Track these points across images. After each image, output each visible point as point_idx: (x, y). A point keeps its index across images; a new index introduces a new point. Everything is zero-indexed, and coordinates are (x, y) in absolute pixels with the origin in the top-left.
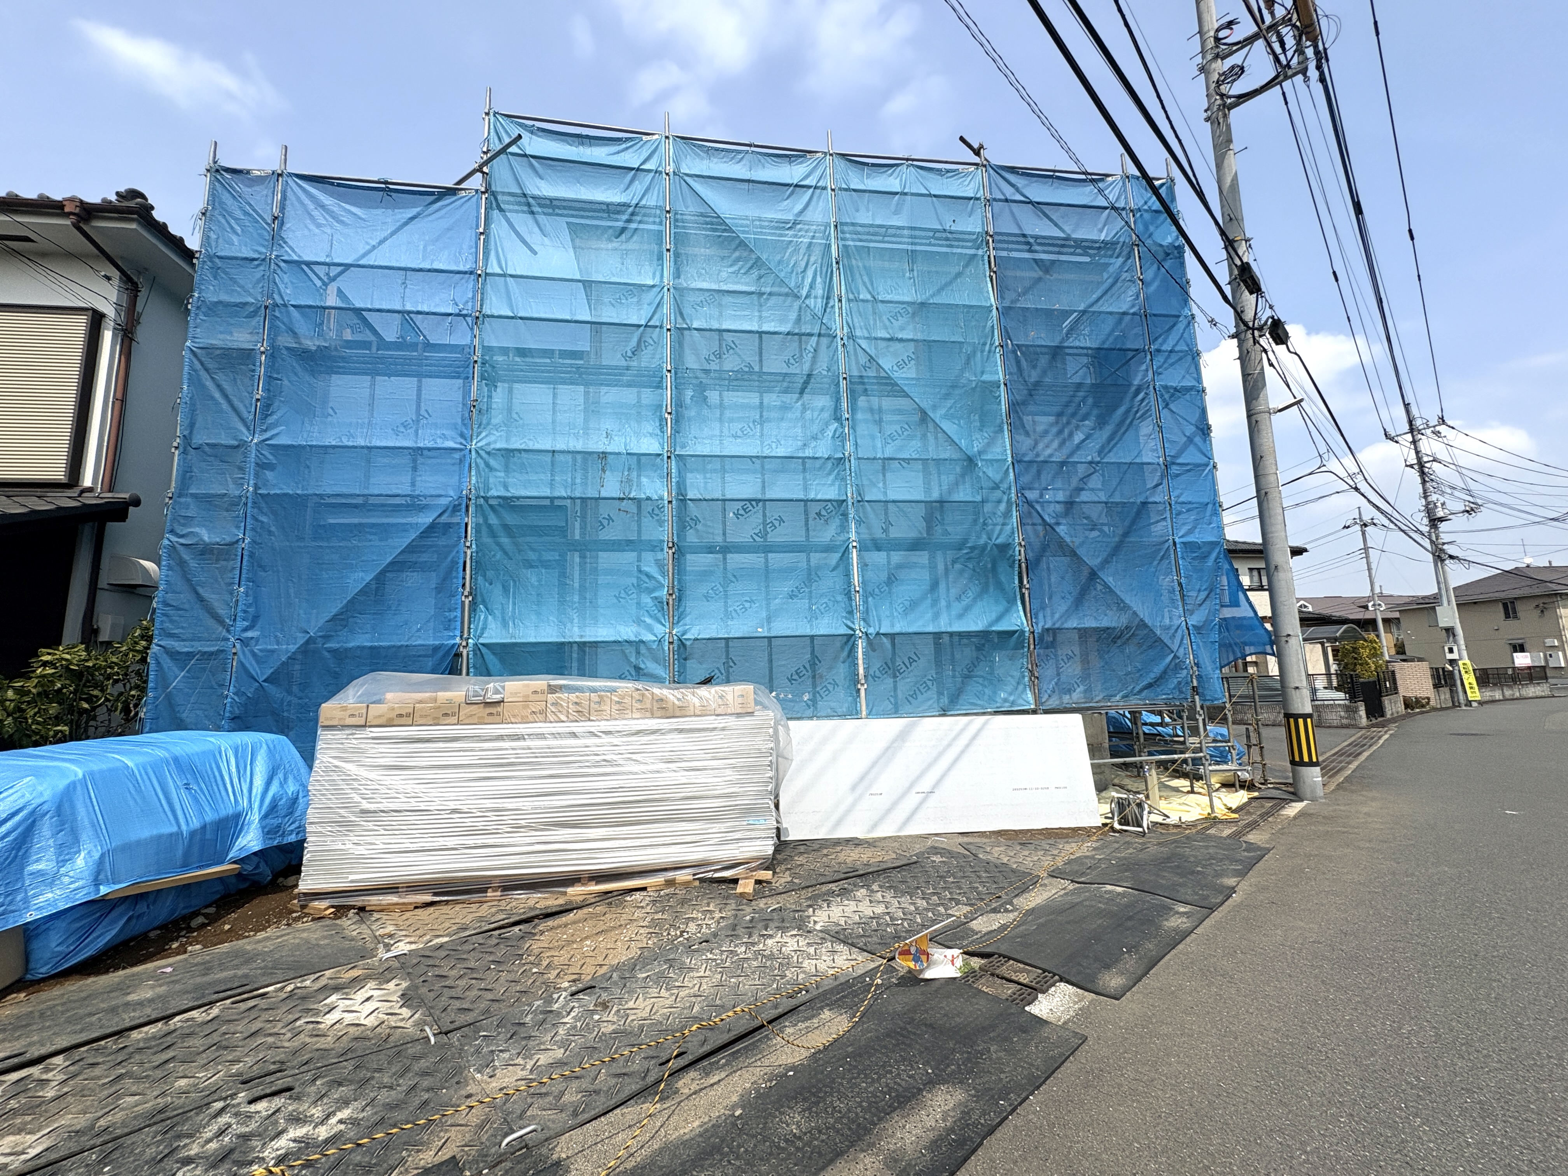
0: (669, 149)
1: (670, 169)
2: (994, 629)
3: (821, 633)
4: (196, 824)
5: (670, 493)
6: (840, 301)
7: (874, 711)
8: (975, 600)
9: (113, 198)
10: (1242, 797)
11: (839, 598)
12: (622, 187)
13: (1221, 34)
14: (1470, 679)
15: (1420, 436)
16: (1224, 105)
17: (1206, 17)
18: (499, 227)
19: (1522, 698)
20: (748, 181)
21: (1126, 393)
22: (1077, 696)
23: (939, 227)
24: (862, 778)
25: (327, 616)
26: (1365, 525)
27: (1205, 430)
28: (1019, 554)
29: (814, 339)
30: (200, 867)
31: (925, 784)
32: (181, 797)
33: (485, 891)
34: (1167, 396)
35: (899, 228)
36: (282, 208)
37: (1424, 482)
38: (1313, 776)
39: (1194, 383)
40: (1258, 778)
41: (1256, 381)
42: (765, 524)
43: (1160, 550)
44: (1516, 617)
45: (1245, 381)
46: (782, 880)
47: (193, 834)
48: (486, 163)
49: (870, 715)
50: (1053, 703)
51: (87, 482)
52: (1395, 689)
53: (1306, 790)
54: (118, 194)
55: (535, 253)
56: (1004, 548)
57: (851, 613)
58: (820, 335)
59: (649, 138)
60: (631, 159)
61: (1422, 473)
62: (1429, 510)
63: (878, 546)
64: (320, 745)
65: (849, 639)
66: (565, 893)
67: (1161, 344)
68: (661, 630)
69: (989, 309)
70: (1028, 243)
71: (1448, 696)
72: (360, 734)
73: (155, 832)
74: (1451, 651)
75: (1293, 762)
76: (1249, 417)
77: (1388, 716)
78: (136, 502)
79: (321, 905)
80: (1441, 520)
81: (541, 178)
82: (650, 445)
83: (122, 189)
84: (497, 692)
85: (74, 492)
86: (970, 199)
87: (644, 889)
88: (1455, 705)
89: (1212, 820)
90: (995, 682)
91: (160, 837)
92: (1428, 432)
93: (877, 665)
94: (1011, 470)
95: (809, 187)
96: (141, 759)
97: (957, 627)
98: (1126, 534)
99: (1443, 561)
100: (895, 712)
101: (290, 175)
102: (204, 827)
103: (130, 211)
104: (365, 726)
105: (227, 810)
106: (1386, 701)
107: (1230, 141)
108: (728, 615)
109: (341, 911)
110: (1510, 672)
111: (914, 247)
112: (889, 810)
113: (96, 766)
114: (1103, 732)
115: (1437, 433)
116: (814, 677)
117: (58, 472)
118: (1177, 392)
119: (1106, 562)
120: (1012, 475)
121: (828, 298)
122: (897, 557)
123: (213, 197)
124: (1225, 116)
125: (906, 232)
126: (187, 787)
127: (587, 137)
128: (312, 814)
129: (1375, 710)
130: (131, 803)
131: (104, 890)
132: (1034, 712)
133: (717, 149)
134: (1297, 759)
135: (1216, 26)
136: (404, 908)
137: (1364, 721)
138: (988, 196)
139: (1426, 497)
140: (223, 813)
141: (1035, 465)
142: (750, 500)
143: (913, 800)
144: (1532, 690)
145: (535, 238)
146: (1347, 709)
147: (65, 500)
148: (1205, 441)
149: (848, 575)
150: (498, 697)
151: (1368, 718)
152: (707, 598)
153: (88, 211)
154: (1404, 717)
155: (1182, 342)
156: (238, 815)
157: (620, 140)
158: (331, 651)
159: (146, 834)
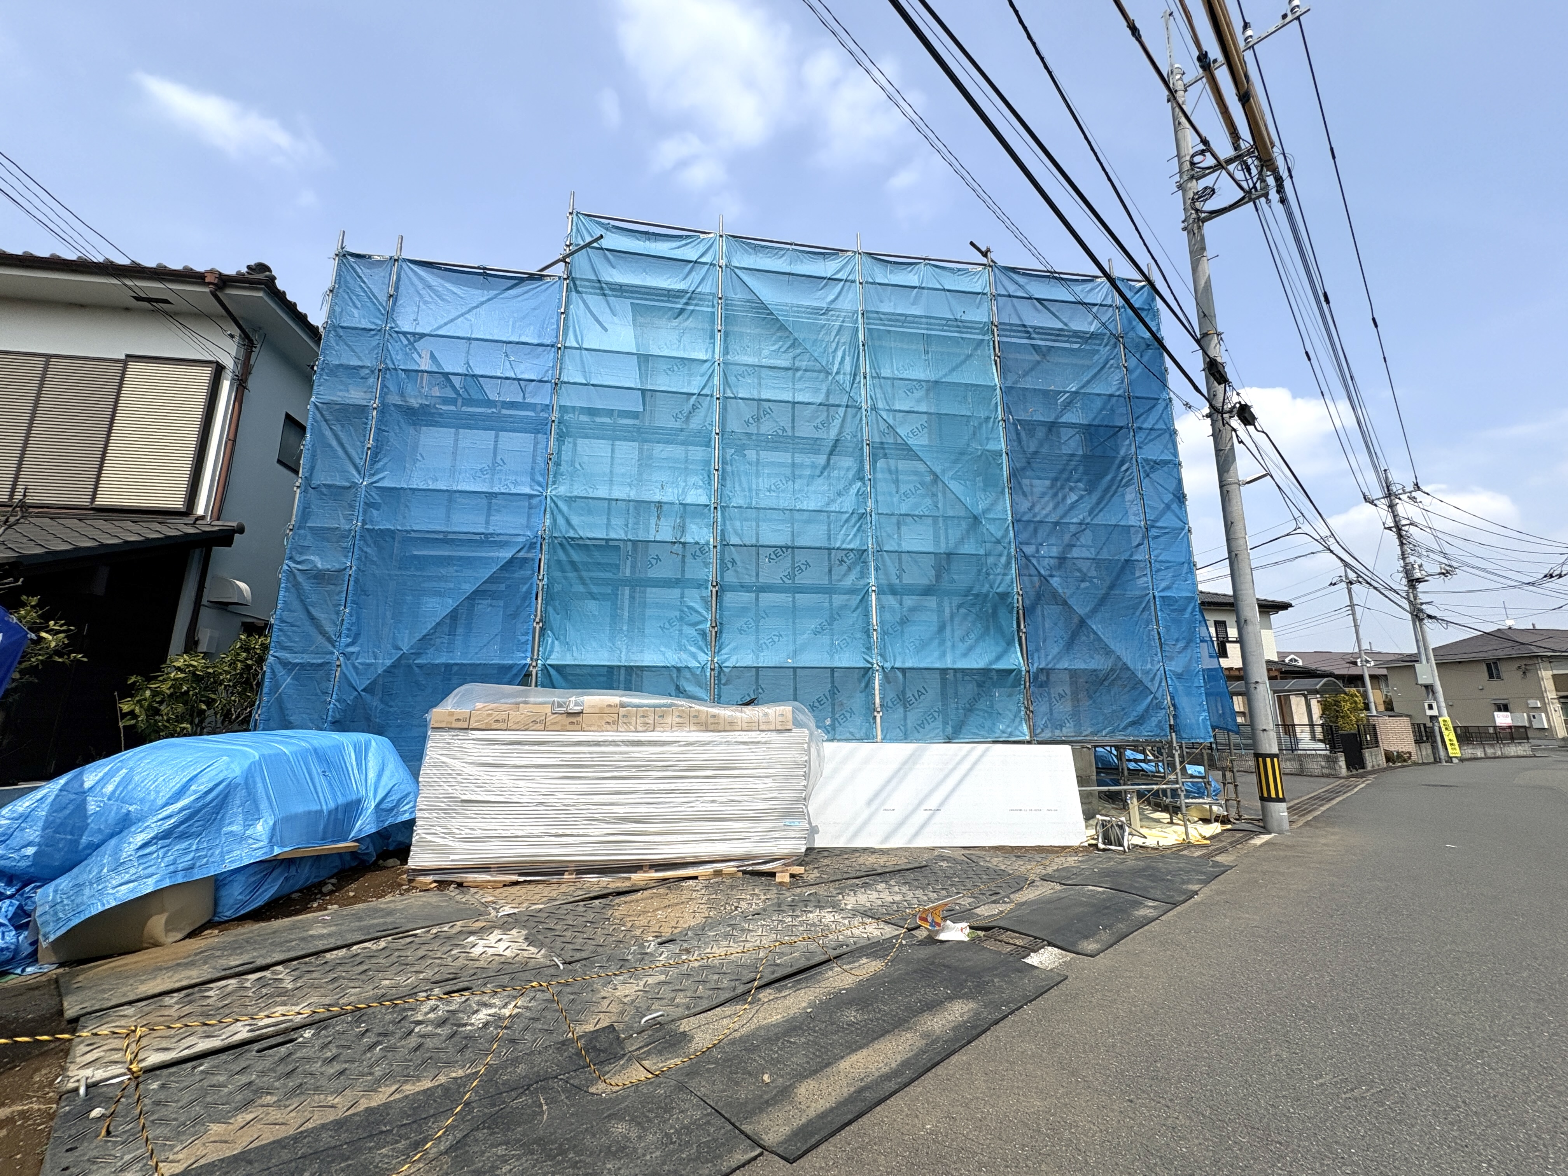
0: (722, 246)
1: (723, 262)
2: (994, 667)
3: (843, 665)
4: (332, 805)
5: (715, 539)
6: (865, 378)
7: (888, 737)
8: (977, 641)
9: (244, 270)
10: (1216, 828)
11: (858, 635)
12: (681, 276)
13: (1197, 159)
14: (1450, 736)
15: (1397, 501)
16: (1199, 218)
17: (1183, 144)
18: (577, 309)
19: (1503, 757)
20: (789, 274)
21: (1113, 463)
22: (1068, 731)
23: (951, 317)
24: (876, 795)
25: (418, 636)
26: (1351, 583)
27: (1180, 498)
28: (1017, 602)
29: (841, 411)
30: (334, 842)
31: (932, 803)
32: (321, 783)
33: (562, 873)
34: (1147, 468)
35: (916, 316)
36: (397, 289)
37: (1402, 544)
38: (1280, 811)
39: (1171, 457)
40: (1233, 814)
41: (1227, 456)
42: (794, 568)
43: (1141, 602)
44: (1499, 677)
45: (1217, 456)
46: (812, 876)
47: (330, 812)
48: (568, 256)
49: (884, 739)
50: (1047, 735)
51: (200, 510)
52: (1376, 743)
53: (1273, 824)
54: (249, 267)
55: (606, 330)
56: (1004, 596)
57: (869, 649)
58: (847, 406)
59: (705, 236)
60: (690, 253)
61: (1400, 536)
62: (1408, 571)
63: (893, 592)
64: (430, 744)
65: (867, 671)
66: (630, 878)
67: (1143, 423)
68: (703, 658)
69: (994, 388)
70: (1028, 332)
71: (1430, 751)
72: (462, 735)
73: (306, 809)
74: (1431, 707)
75: (1262, 799)
76: (1221, 487)
77: (1369, 768)
78: (241, 530)
79: (425, 879)
80: (1419, 581)
81: (614, 267)
82: (697, 496)
83: (252, 263)
84: (576, 704)
85: (190, 520)
86: (979, 293)
87: (696, 878)
88: (1437, 760)
89: (1187, 845)
90: (994, 715)
91: (309, 812)
92: (1403, 497)
93: (892, 695)
94: (1011, 528)
95: (840, 280)
96: (294, 748)
97: (960, 665)
98: (1112, 587)
99: (1421, 620)
100: (906, 738)
101: (405, 260)
102: (337, 809)
103: (259, 282)
104: (467, 729)
105: (351, 795)
106: (1367, 753)
107: (1204, 249)
108: (759, 648)
109: (442, 885)
110: (1491, 730)
111: (929, 332)
112: (902, 824)
113: (266, 752)
114: (1091, 766)
115: (1413, 499)
116: (833, 705)
117: (178, 503)
118: (1156, 465)
119: (1094, 611)
120: (1011, 532)
121: (855, 375)
122: (909, 601)
123: (339, 275)
124: (1199, 228)
125: (924, 320)
126: (324, 773)
127: (654, 234)
129: (1356, 762)
130: (290, 782)
131: (277, 851)
132: (1029, 743)
133: (762, 247)
134: (1265, 795)
135: (1192, 152)
136: (495, 886)
137: (1344, 771)
138: (994, 292)
139: (1404, 559)
140: (349, 798)
141: (1032, 525)
142: (781, 547)
143: (921, 816)
144: (1513, 750)
145: (606, 317)
146: (1327, 758)
148: (1181, 508)
149: (867, 614)
150: (577, 709)
151: (1348, 768)
152: (740, 631)
153: (224, 281)
154: (1384, 770)
155: (1161, 421)
156: (359, 801)
157: (681, 237)
158: (420, 666)
159: (300, 809)
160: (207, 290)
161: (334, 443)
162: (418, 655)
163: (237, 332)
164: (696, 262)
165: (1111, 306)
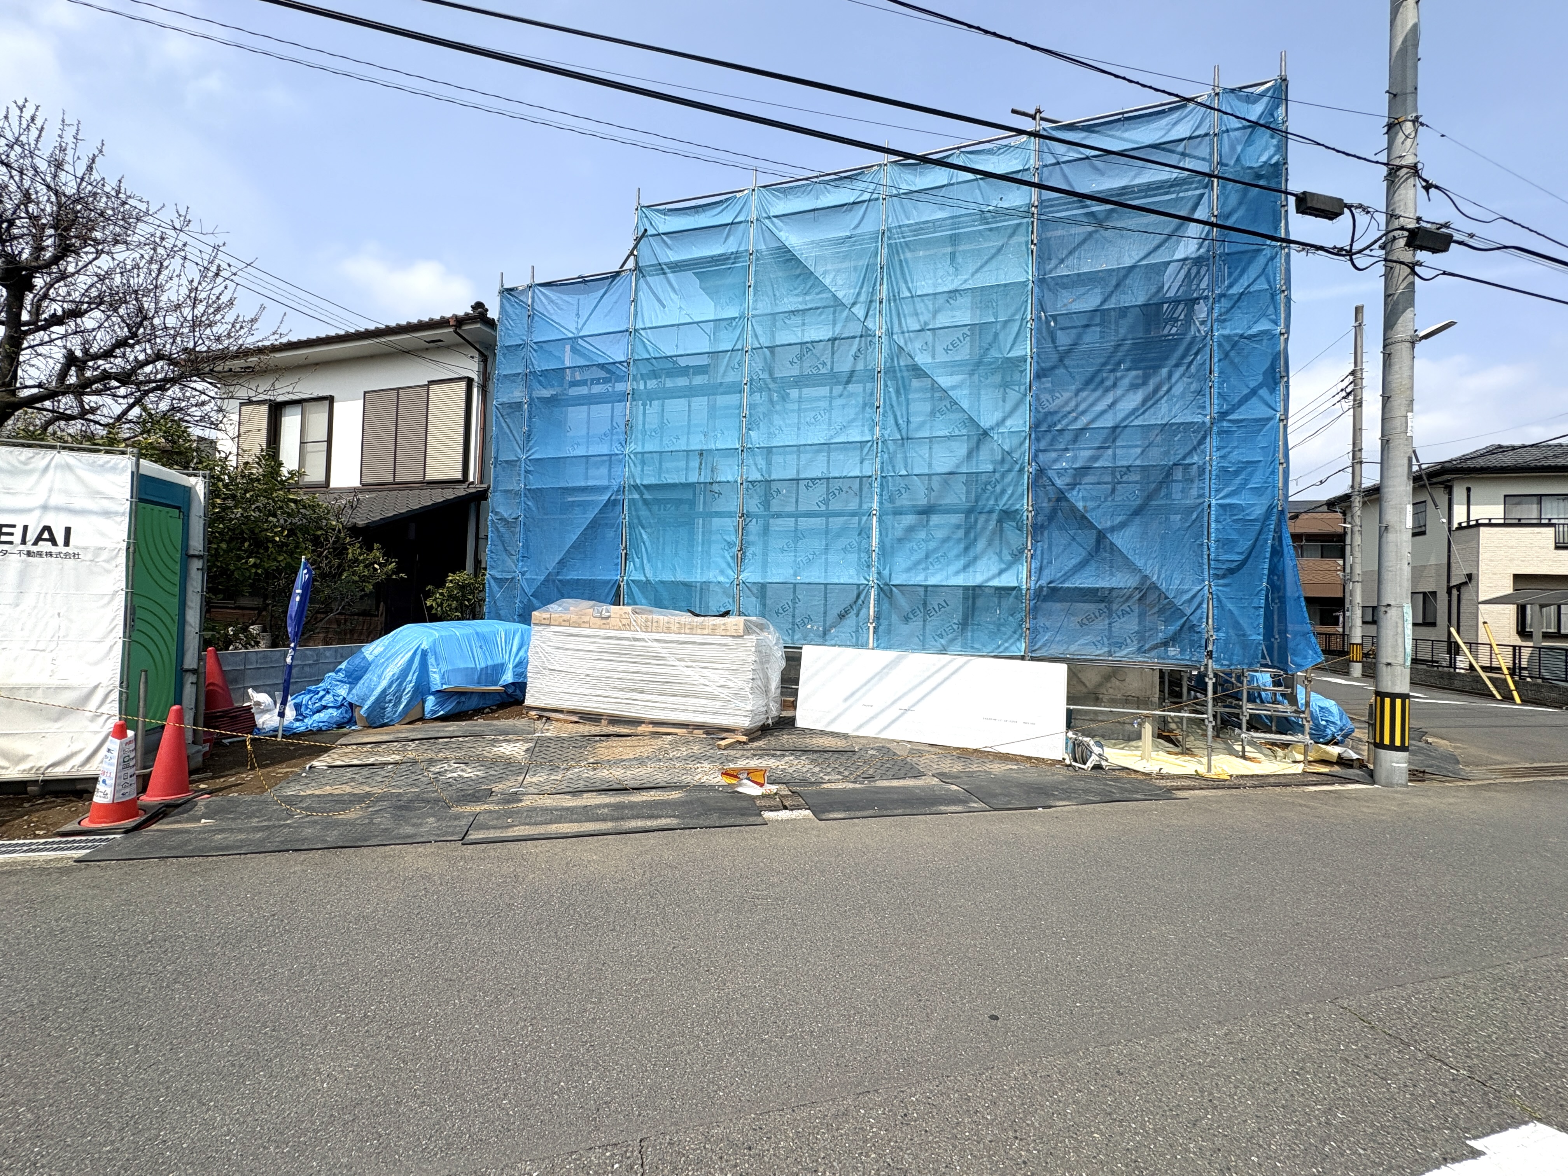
0: (755, 200)
1: (754, 217)
2: (990, 584)
4: (483, 665)
5: (742, 477)
6: (882, 302)
7: (885, 645)
9: (470, 311)
12: (722, 241)
18: (644, 293)
20: (814, 210)
25: (557, 561)
27: (1275, 378)
28: (1028, 518)
29: (856, 342)
30: (486, 686)
31: (905, 703)
32: (477, 652)
34: (1227, 347)
38: (1393, 760)
41: (1396, 303)
47: (482, 669)
48: (635, 248)
49: (877, 647)
51: (471, 479)
53: (1382, 774)
55: (664, 307)
56: (1011, 513)
57: (867, 567)
59: (741, 194)
60: (727, 218)
64: (532, 632)
65: (863, 588)
69: (1025, 284)
72: (548, 629)
73: (466, 666)
78: (490, 489)
79: (533, 713)
81: (670, 248)
82: (733, 441)
83: (475, 302)
84: (607, 613)
85: (465, 485)
86: (1019, 171)
90: (994, 630)
91: (469, 668)
94: (1027, 440)
95: (864, 201)
96: (463, 632)
98: (1150, 498)
102: (488, 668)
104: (549, 625)
105: (498, 661)
108: (797, 565)
109: (540, 717)
111: (957, 232)
117: (458, 475)
118: (1242, 340)
119: (1121, 525)
120: (1027, 444)
121: (871, 302)
122: (910, 520)
126: (481, 647)
128: (530, 668)
131: (445, 687)
133: (791, 188)
136: (566, 721)
138: (1040, 164)
140: (496, 662)
142: (818, 479)
145: (665, 294)
147: (461, 491)
148: (1274, 391)
149: (869, 537)
150: (607, 615)
152: (782, 550)
153: (460, 322)
155: (1263, 278)
156: (502, 665)
157: (721, 201)
158: (560, 581)
159: (462, 666)
160: (451, 330)
161: (508, 431)
162: (558, 573)
163: (476, 354)
164: (732, 223)
165: (1207, 135)
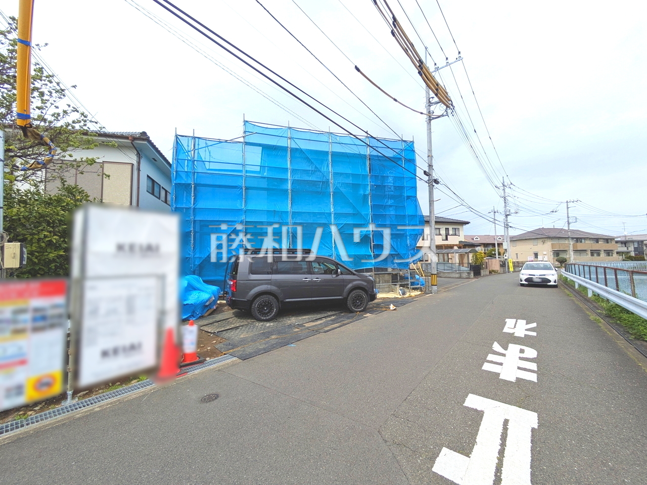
1: (290, 136)
6: (331, 173)
13: (431, 99)
14: (511, 265)
16: (430, 119)
37: (505, 203)
38: (435, 288)
41: (432, 193)
45: (429, 193)
52: (486, 268)
53: (433, 291)
54: (140, 133)
61: (505, 200)
62: (506, 212)
69: (367, 175)
71: (504, 270)
74: (506, 256)
76: (430, 201)
77: (482, 275)
80: (509, 215)
82: (285, 209)
88: (504, 272)
99: (507, 228)
101: (195, 137)
103: (144, 138)
106: (482, 271)
107: (431, 129)
118: (411, 197)
124: (430, 122)
127: (269, 128)
129: (477, 274)
134: (432, 284)
139: (505, 208)
146: (468, 273)
151: (474, 276)
153: (134, 138)
154: (488, 275)
157: (277, 129)
160: (129, 141)
163: (136, 153)
